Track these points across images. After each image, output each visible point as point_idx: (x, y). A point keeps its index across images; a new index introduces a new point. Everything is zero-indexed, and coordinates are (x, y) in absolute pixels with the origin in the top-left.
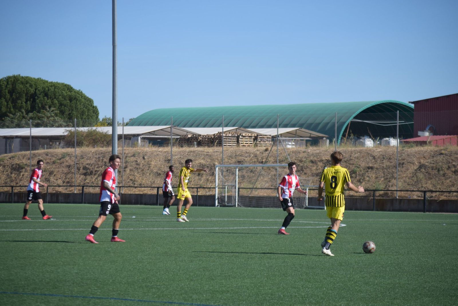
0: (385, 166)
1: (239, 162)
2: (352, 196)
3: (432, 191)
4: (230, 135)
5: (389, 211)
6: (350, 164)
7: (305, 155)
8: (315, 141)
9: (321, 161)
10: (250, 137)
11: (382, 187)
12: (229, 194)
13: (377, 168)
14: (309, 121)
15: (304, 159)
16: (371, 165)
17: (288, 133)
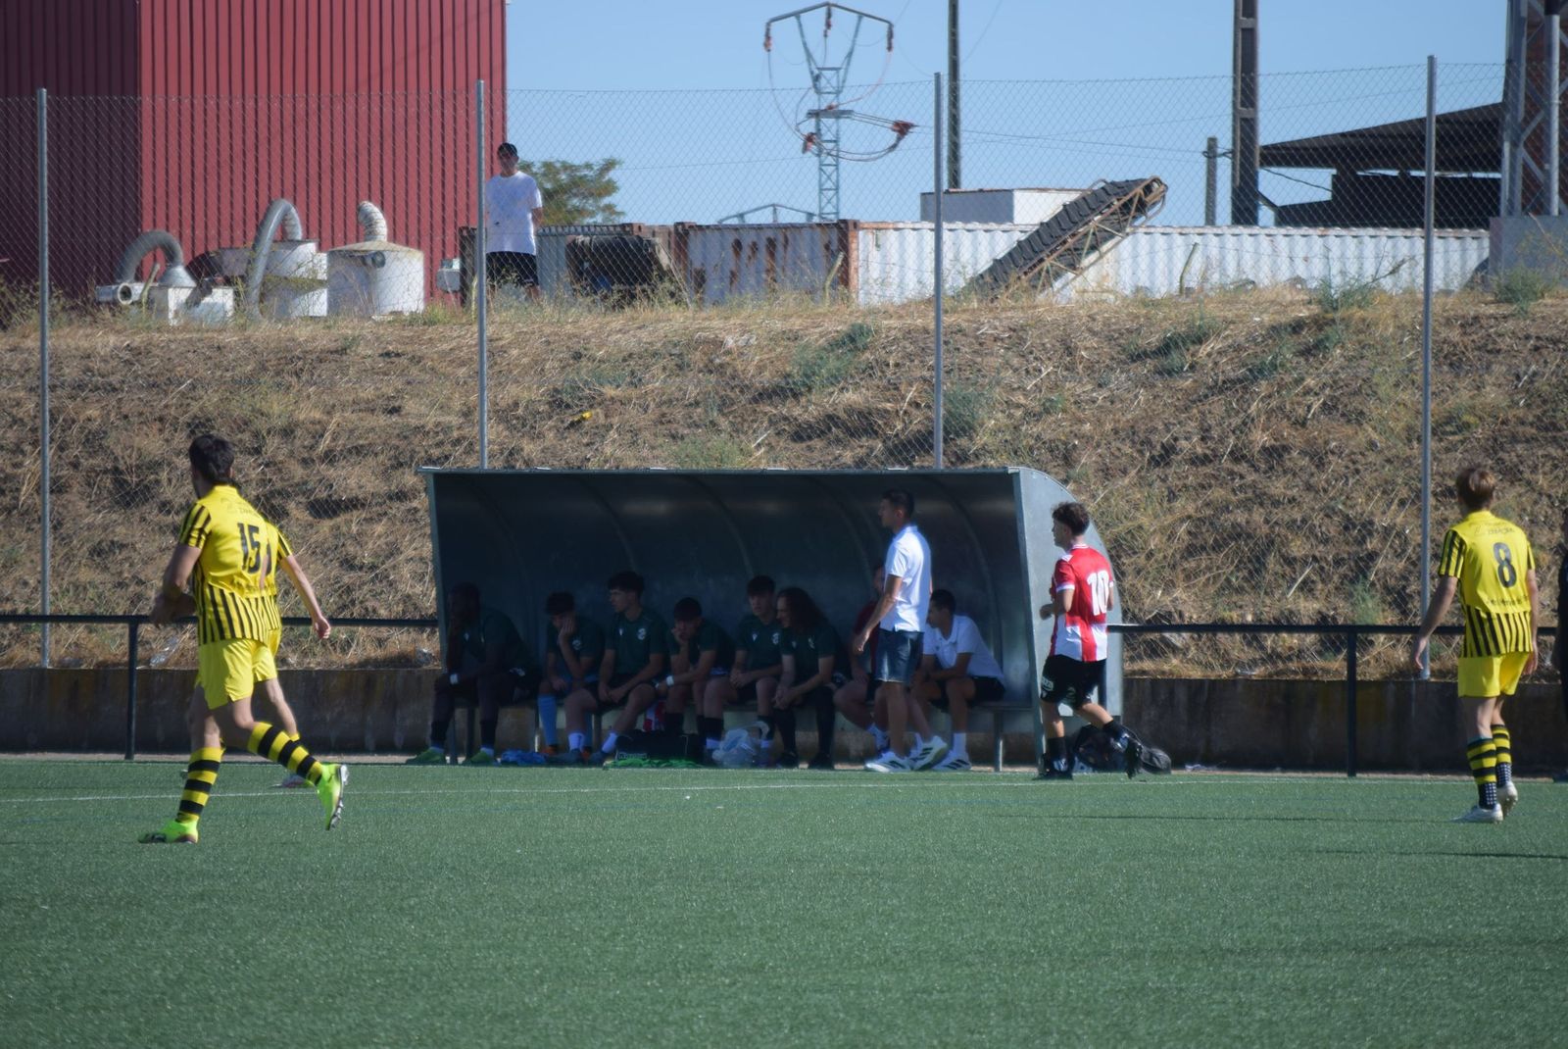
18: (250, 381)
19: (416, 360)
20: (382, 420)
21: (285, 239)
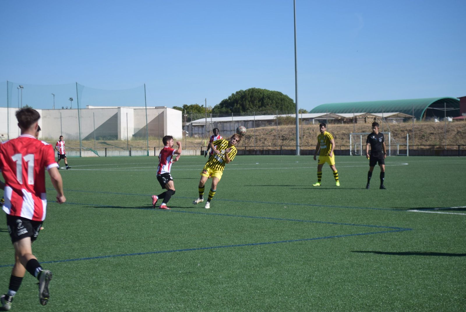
0: (439, 132)
1: (363, 132)
2: (423, 149)
3: (464, 145)
4: (361, 117)
5: (442, 156)
6: (421, 132)
7: (398, 127)
8: (406, 120)
9: (407, 130)
10: (372, 118)
11: (438, 143)
12: (358, 149)
13: (436, 134)
14: (405, 109)
15: (397, 130)
16: (432, 132)
17: (393, 115)
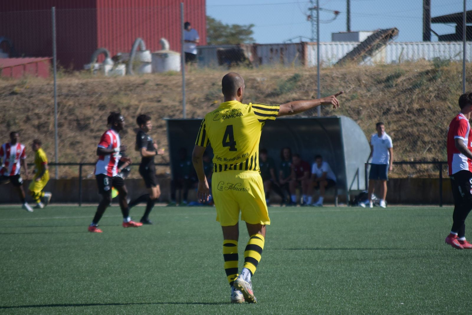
18: (117, 93)
19: (166, 86)
20: (155, 104)
21: (140, 50)
